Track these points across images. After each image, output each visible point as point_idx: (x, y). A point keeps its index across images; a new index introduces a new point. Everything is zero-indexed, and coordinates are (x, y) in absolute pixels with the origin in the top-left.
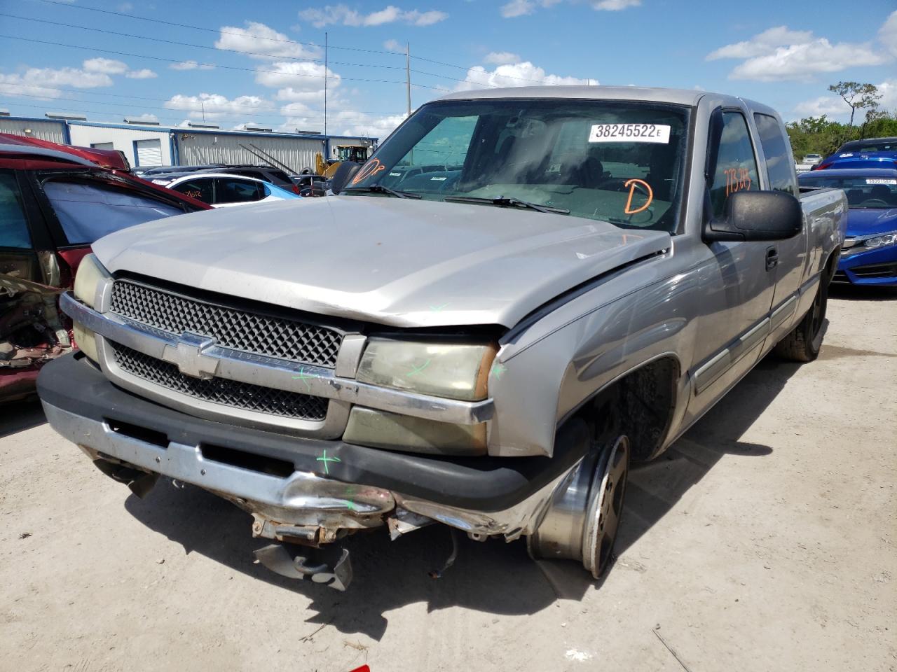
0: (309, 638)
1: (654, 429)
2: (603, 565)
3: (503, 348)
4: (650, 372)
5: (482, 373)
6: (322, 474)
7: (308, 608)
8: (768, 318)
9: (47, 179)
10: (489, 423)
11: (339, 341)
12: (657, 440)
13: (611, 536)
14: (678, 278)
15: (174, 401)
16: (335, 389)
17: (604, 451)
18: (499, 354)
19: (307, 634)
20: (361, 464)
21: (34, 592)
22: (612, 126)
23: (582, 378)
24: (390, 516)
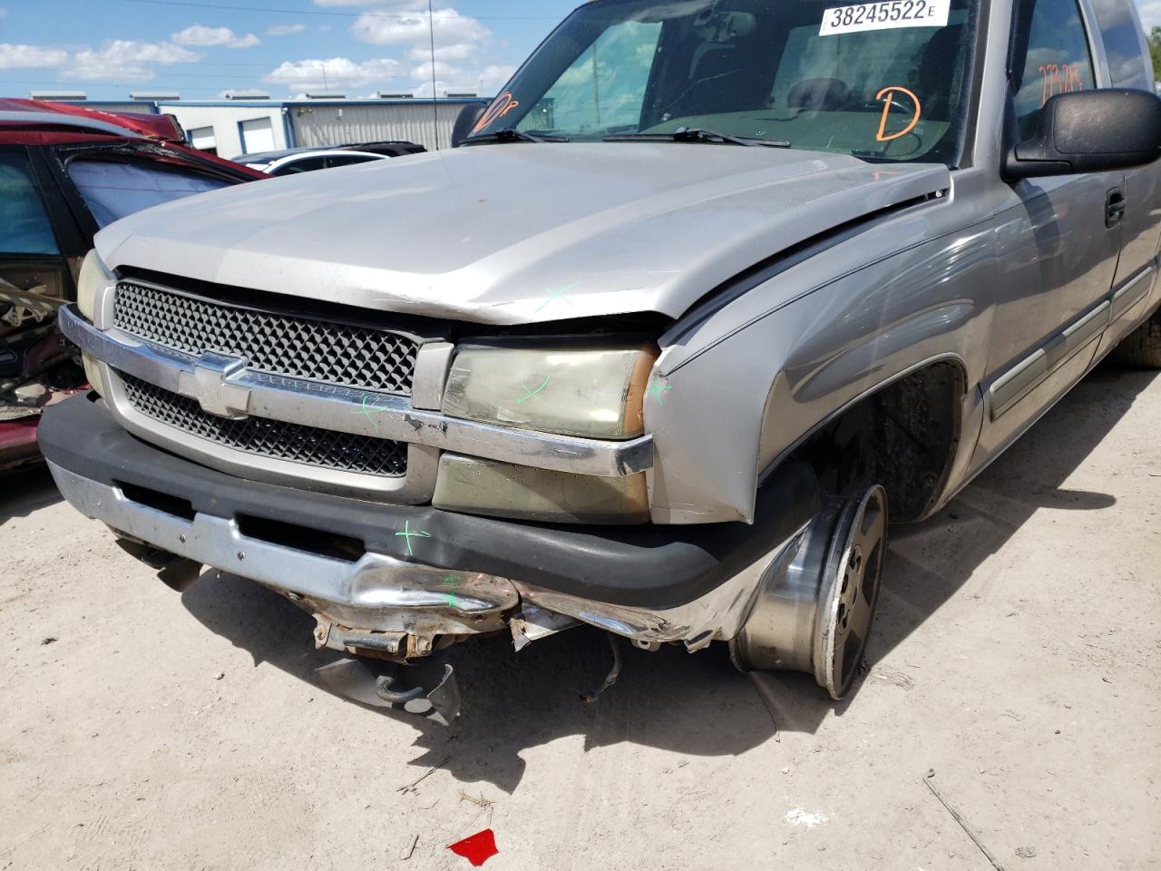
0: (411, 788)
1: (926, 474)
2: (848, 678)
3: (665, 352)
4: (919, 386)
5: (632, 394)
6: (403, 556)
7: (413, 745)
8: (1107, 302)
9: (72, 157)
10: (650, 472)
11: (414, 353)
12: (931, 490)
13: (859, 633)
14: (961, 242)
15: (200, 452)
16: (413, 428)
17: (846, 511)
18: (658, 363)
19: (408, 782)
20: (461, 541)
21: (49, 720)
22: (855, 7)
23: (800, 397)
24: (511, 616)
